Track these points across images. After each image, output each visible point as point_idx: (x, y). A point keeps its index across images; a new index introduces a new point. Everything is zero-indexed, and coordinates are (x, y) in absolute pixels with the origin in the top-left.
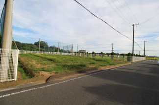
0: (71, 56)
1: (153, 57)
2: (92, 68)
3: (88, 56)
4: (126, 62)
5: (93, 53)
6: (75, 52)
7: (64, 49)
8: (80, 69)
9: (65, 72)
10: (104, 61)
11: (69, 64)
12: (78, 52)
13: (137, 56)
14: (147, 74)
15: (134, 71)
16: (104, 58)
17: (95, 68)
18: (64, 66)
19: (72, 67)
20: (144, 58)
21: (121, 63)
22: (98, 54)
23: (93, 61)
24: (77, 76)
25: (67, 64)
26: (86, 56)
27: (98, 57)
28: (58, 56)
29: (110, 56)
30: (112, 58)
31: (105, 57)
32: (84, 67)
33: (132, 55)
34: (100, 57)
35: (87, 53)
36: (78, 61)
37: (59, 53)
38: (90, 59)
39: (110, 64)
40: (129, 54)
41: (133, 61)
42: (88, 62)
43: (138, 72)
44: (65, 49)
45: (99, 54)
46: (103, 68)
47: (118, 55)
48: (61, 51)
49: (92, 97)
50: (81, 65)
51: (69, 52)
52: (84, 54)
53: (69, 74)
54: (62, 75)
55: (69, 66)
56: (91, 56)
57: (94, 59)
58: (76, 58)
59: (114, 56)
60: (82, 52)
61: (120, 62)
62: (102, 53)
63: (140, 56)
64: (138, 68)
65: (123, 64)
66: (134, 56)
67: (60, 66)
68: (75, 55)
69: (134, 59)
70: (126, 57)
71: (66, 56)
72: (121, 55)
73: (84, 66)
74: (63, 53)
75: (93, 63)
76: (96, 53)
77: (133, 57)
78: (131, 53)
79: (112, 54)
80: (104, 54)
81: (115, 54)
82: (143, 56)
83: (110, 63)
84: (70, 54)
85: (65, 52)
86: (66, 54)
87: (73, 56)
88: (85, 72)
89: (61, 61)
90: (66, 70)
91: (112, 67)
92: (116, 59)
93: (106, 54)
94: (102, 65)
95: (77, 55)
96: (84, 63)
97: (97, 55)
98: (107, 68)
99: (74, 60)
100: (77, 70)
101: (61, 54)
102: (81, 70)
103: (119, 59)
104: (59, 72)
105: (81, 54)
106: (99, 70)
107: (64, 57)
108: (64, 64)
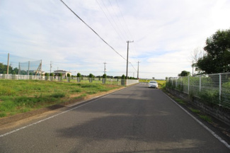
0: (36, 81)
1: (145, 80)
3: (69, 81)
4: (120, 86)
5: (78, 75)
6: (46, 75)
7: (22, 69)
8: (55, 102)
9: (22, 111)
10: (94, 86)
11: (32, 96)
12: (51, 75)
13: (131, 78)
14: (139, 98)
15: (127, 97)
16: (93, 82)
17: (80, 99)
18: (20, 100)
19: (38, 101)
20: (137, 81)
21: (114, 88)
22: (86, 76)
23: (77, 88)
24: (46, 116)
25: (26, 96)
26: (66, 80)
27: (86, 81)
28: (7, 81)
29: (101, 79)
30: (104, 82)
31: (96, 81)
32: (62, 99)
33: (127, 78)
34: (88, 82)
35: (68, 75)
36: (51, 89)
37: (8, 76)
38: (73, 85)
39: (101, 91)
40: (123, 76)
42: (70, 90)
43: (131, 97)
44: (25, 69)
45: (88, 77)
46: (91, 97)
47: (111, 77)
48: (15, 72)
50: (56, 96)
51: (32, 73)
52: (63, 77)
53: (31, 114)
54: (15, 118)
55: (30, 99)
56: (75, 81)
57: (79, 85)
58: (47, 84)
59: (107, 79)
60: (59, 74)
61: (113, 87)
62: (91, 76)
63: (134, 78)
64: (131, 93)
65: (117, 89)
66: (128, 78)
67: (10, 102)
68: (46, 79)
69: (129, 83)
70: (120, 80)
71: (27, 81)
72: (116, 78)
73: (62, 96)
74: (18, 77)
75: (77, 91)
76: (83, 76)
77: (127, 80)
79: (104, 76)
80: (94, 77)
81: (108, 77)
82: (136, 79)
84: (36, 78)
85: (24, 73)
86: (26, 77)
87: (41, 81)
88: (62, 106)
89: (12, 91)
90: (24, 108)
91: (103, 94)
92: (109, 83)
93: (97, 77)
94: (90, 93)
95: (49, 79)
96: (61, 91)
97: (84, 78)
98: (97, 96)
99: (42, 88)
100: (47, 106)
101: (13, 78)
102: (55, 104)
103: (112, 83)
104: (7, 113)
105: (57, 77)
106: (86, 99)
107: (21, 84)
108: (20, 96)
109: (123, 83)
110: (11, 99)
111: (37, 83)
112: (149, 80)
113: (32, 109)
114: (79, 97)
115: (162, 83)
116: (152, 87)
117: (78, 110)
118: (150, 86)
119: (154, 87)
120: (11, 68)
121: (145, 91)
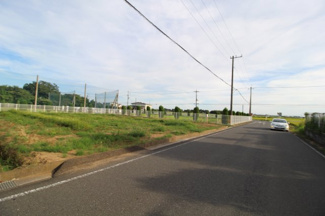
0: (113, 115)
1: (264, 116)
2: (158, 139)
3: (149, 115)
4: (220, 126)
5: (161, 109)
6: (123, 108)
7: (98, 101)
8: (133, 142)
9: (99, 150)
10: (181, 124)
11: (109, 133)
12: (128, 108)
13: (238, 114)
14: (254, 146)
15: (232, 143)
16: (181, 118)
17: (163, 140)
18: (97, 138)
19: (115, 140)
20: (250, 119)
21: (211, 128)
22: (169, 110)
23: (160, 125)
24: (124, 159)
25: (104, 132)
26: (146, 116)
27: (170, 117)
28: (84, 115)
29: (191, 114)
30: (196, 118)
31: (184, 118)
32: (141, 139)
33: (231, 113)
34: (173, 118)
35: (148, 108)
36: (129, 126)
37: (85, 110)
38: (155, 121)
39: (192, 131)
40: (225, 110)
41: (232, 124)
42: (150, 128)
43: (239, 144)
44: (101, 101)
45: (173, 111)
46: (178, 139)
47: (206, 112)
48: (91, 104)
49: (155, 199)
50: (135, 135)
51: (109, 106)
52: (142, 110)
53: (108, 155)
54: (92, 158)
55: (107, 136)
56: (157, 116)
57: (162, 121)
58: (124, 119)
59: (200, 115)
60: (137, 107)
61: (210, 125)
62: (177, 110)
63: (243, 114)
64: (239, 137)
65: (215, 130)
66: (234, 114)
67: (88, 139)
68: (123, 113)
69: (234, 121)
70: (220, 116)
71: (103, 115)
72: (212, 112)
73: (141, 135)
74: (95, 110)
75: (160, 130)
76: (166, 110)
77: (232, 116)
78: (229, 109)
79: (196, 110)
80: (181, 111)
81: (202, 111)
82: (247, 115)
83: (192, 128)
84: (112, 111)
85: (100, 106)
86: (102, 111)
87: (118, 116)
88: (142, 149)
89: (89, 126)
90: (101, 147)
91: (195, 135)
92: (203, 120)
93: (186, 111)
94: (176, 134)
95: (126, 114)
96: (141, 129)
97: (168, 113)
98: (186, 138)
99: (119, 123)
100: (126, 146)
101: (90, 111)
102: (134, 145)
103: (207, 120)
104: (86, 152)
105: (135, 111)
106: (171, 142)
107: (97, 119)
108: (97, 133)
109: (225, 121)
110: (89, 136)
111: (115, 118)
112: (270, 117)
113: (109, 149)
114: (162, 138)
115: (296, 122)
116: (276, 129)
117: (161, 155)
118: (272, 127)
119: (282, 130)
120: (87, 100)
121: (265, 136)
